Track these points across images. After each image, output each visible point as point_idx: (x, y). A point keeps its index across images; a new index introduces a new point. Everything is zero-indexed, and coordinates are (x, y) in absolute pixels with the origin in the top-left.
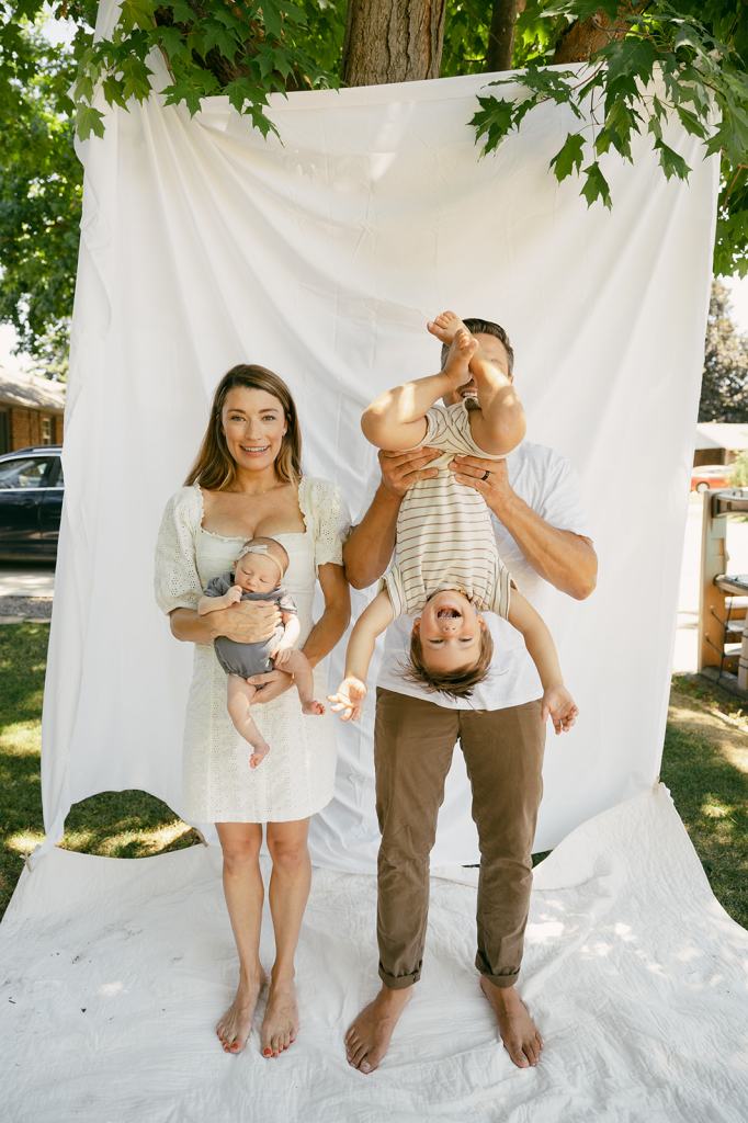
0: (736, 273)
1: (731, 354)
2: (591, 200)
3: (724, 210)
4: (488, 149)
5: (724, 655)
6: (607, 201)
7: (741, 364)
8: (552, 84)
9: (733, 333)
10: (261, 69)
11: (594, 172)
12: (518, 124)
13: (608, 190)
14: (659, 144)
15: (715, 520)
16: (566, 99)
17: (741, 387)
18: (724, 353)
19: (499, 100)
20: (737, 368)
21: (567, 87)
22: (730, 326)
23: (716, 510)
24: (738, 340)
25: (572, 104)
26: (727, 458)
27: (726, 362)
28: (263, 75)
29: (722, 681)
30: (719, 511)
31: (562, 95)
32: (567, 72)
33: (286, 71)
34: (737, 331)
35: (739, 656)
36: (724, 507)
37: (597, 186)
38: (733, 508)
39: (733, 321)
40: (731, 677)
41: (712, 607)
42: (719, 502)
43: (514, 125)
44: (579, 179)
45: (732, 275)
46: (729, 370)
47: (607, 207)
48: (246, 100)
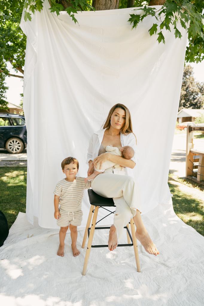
0: (196, 62)
1: (193, 87)
2: (160, 41)
3: (193, 44)
4: (133, 27)
5: (193, 172)
6: (164, 42)
7: (196, 91)
8: (150, 11)
9: (194, 81)
10: (76, 4)
11: (161, 34)
12: (142, 21)
13: (164, 39)
14: (175, 28)
15: (190, 133)
16: (154, 15)
17: (197, 98)
18: (191, 87)
19: (135, 15)
20: (195, 92)
21: (154, 12)
22: (193, 79)
23: (190, 131)
24: (196, 83)
25: (156, 17)
26: (192, 120)
27: (192, 90)
28: (76, 6)
29: (192, 179)
30: (191, 131)
31: (153, 14)
32: (154, 8)
33: (82, 5)
34: (195, 81)
35: (197, 173)
36: (193, 129)
37: (161, 37)
38: (195, 129)
39: (194, 77)
40: (195, 178)
41: (189, 158)
42: (191, 128)
43: (141, 21)
44: (156, 36)
45: (194, 62)
46: (193, 92)
47: (164, 44)
48: (71, 12)
